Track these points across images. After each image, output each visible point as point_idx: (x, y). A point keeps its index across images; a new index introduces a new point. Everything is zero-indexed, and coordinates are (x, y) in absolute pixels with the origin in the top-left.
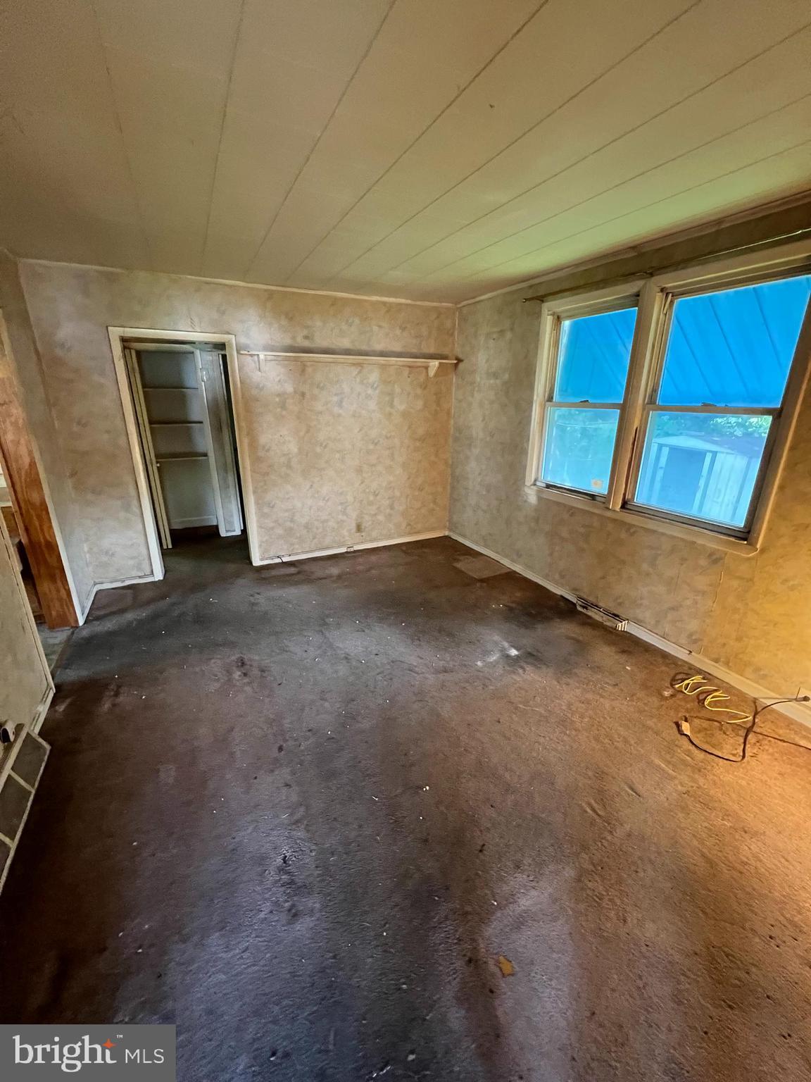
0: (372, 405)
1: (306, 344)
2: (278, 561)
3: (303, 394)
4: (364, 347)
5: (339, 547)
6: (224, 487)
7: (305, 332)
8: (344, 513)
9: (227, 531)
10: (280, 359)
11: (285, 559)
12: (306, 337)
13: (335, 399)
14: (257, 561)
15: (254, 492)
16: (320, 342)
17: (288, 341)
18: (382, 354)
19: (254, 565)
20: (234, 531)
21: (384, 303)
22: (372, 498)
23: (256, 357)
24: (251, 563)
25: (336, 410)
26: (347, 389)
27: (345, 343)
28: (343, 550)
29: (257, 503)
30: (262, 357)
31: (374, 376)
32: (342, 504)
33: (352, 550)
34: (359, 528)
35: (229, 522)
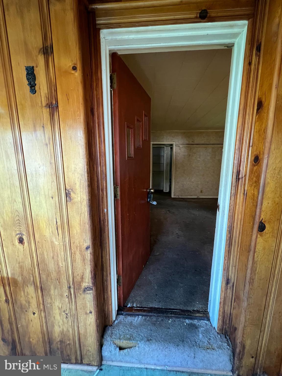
0: (209, 158)
1: (193, 143)
2: (178, 197)
3: (190, 155)
4: (208, 143)
5: (195, 196)
6: (166, 179)
7: (192, 140)
8: (197, 186)
9: (165, 191)
10: (185, 147)
11: (180, 197)
12: (192, 142)
13: (198, 156)
14: (173, 196)
15: (174, 179)
16: (196, 142)
17: (188, 142)
18: (213, 144)
19: (172, 197)
20: (167, 191)
21: (215, 131)
22: (206, 183)
23: (179, 147)
24: (171, 197)
25: (198, 159)
26: (202, 153)
27: (203, 142)
28: (196, 197)
29: (175, 182)
30: (181, 146)
31: (210, 150)
32: (197, 184)
33: (199, 197)
34: (201, 192)
35: (166, 188)
